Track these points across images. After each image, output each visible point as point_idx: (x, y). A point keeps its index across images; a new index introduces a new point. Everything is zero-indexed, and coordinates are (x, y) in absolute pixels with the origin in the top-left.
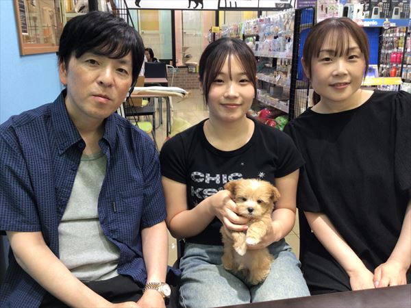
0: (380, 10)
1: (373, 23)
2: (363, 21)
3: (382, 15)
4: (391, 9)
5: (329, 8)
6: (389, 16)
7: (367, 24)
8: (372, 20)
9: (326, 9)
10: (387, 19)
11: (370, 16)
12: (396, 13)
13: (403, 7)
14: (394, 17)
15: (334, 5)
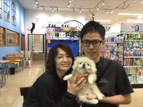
2: (64, 38)
3: (71, 36)
4: (74, 34)
5: (51, 34)
6: (73, 36)
8: (67, 38)
9: (50, 34)
11: (66, 36)
12: (76, 35)
13: (78, 33)
14: (75, 37)
15: (53, 33)
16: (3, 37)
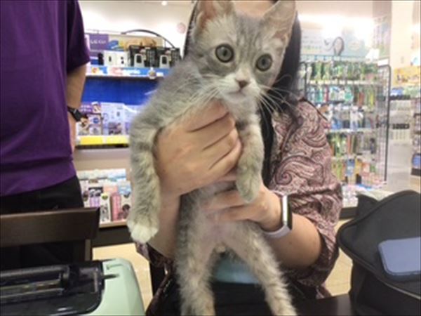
0: (144, 58)
1: (135, 72)
2: (122, 69)
3: (147, 64)
4: (157, 58)
7: (127, 74)
10: (152, 69)
11: (132, 64)
12: (164, 62)
13: (171, 55)
14: (162, 66)
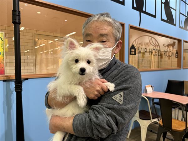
16: (177, 55)
